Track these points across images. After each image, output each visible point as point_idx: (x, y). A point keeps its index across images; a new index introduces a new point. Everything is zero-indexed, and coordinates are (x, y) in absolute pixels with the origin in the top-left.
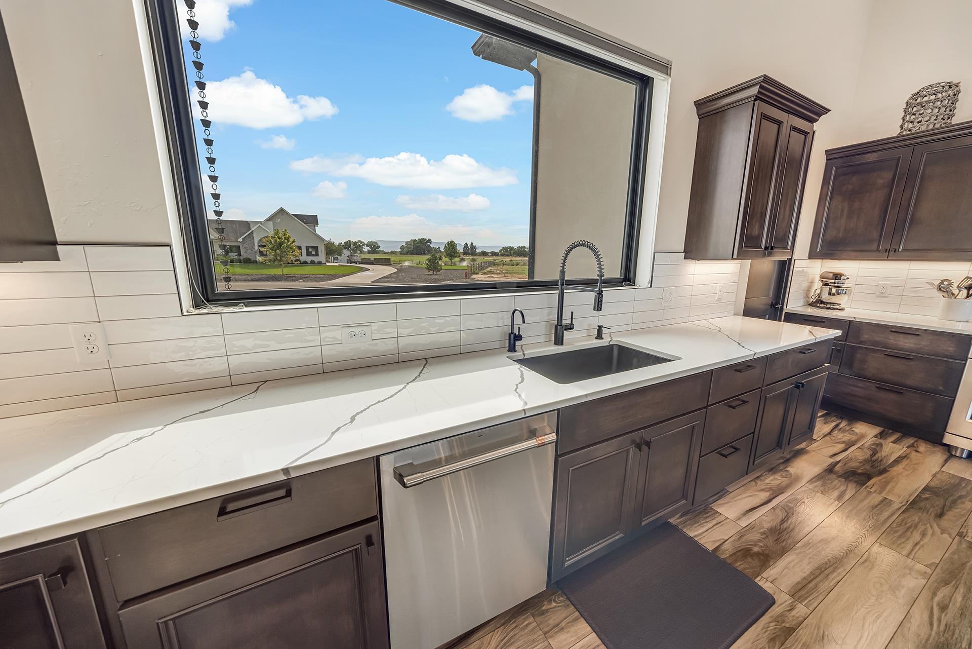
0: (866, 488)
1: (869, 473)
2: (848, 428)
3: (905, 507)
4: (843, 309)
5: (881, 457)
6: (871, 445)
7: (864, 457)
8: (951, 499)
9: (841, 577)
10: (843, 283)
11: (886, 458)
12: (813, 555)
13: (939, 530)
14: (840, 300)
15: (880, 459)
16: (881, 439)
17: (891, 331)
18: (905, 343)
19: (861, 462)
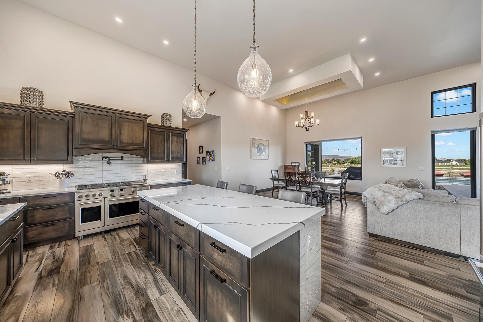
0: (61, 273)
1: (58, 266)
2: (34, 253)
3: (79, 268)
4: (10, 192)
5: (58, 256)
6: (50, 254)
7: (51, 261)
8: (88, 255)
9: (77, 313)
10: (6, 178)
11: (60, 256)
12: (61, 318)
13: (92, 267)
14: (7, 187)
15: (58, 257)
16: (52, 249)
17: (43, 198)
18: (51, 201)
19: (51, 264)
